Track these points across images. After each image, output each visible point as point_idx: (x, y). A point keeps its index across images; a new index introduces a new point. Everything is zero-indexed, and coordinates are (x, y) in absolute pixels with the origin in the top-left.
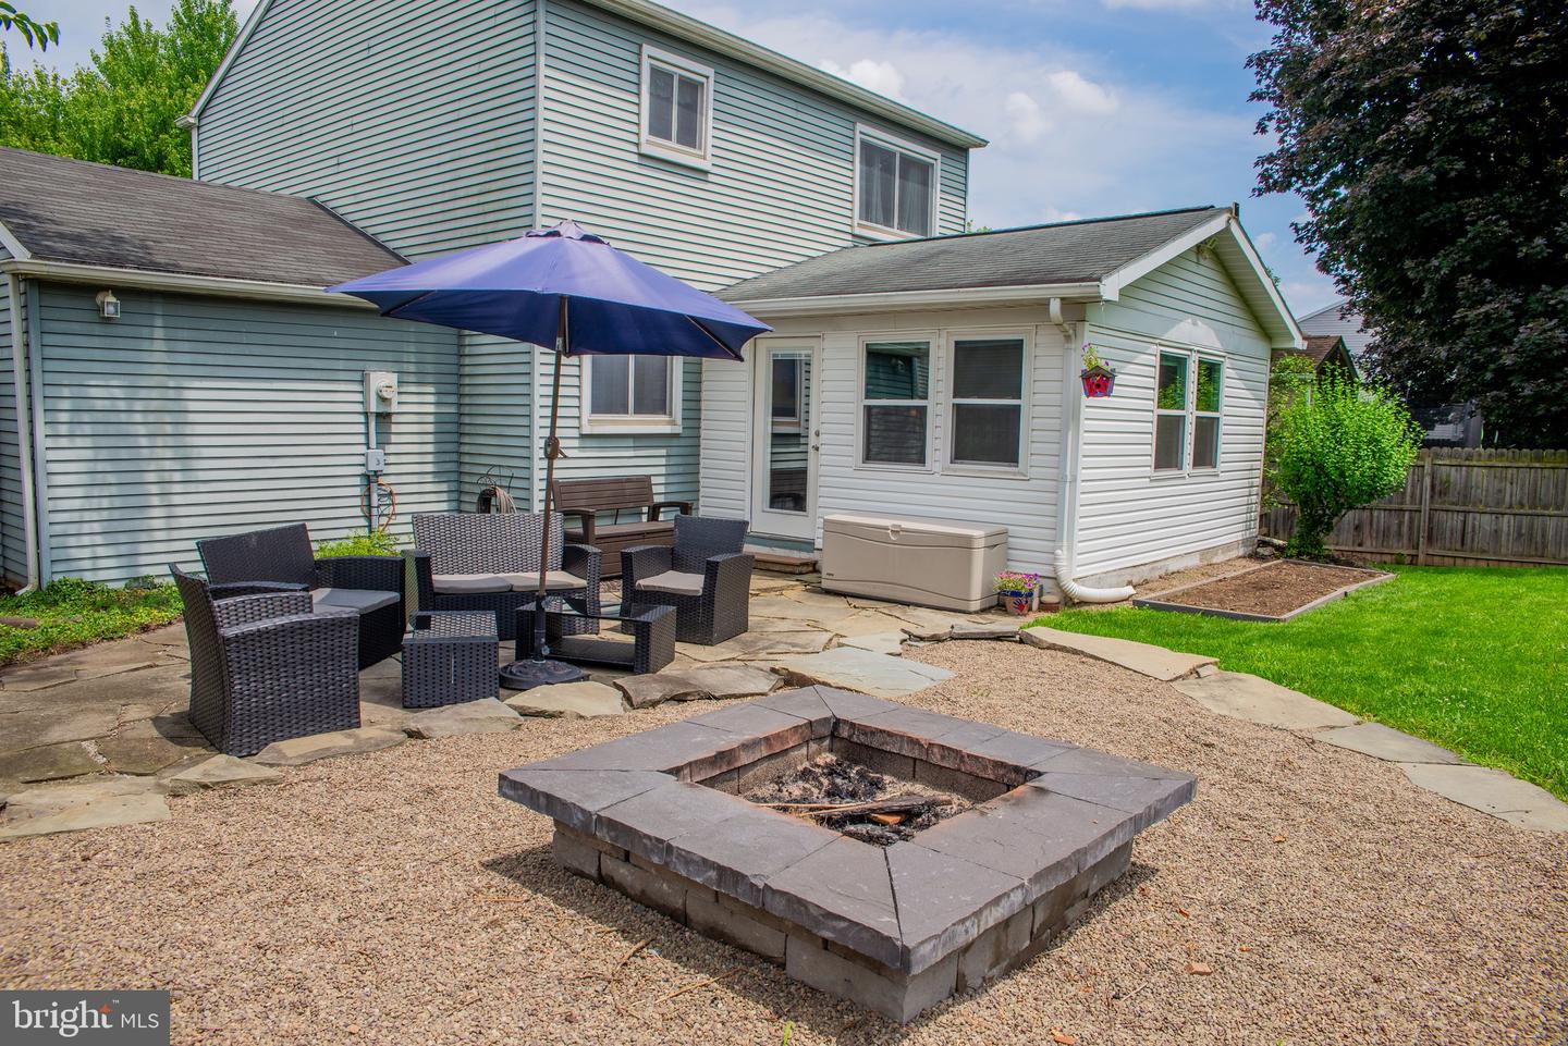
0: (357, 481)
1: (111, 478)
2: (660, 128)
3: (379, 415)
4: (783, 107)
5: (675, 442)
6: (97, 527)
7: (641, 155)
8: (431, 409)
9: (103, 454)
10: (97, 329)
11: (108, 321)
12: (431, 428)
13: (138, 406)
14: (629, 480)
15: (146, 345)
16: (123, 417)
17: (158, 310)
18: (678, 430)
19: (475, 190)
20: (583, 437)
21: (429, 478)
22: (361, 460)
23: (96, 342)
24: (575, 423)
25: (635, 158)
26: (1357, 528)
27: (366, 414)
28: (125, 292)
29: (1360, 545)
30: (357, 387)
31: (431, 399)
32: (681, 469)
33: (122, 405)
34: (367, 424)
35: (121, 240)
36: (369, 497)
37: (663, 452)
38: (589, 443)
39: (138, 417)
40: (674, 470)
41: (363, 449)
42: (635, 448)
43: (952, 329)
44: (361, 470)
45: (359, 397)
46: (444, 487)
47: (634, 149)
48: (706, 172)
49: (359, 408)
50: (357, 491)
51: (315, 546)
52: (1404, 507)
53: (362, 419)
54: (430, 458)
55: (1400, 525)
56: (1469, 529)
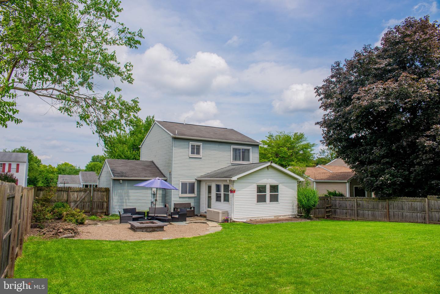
0: (150, 203)
1: (120, 201)
2: (193, 153)
3: (153, 194)
4: (216, 146)
5: (196, 198)
6: (118, 206)
7: (190, 157)
8: (161, 193)
9: (119, 198)
10: (120, 184)
11: (121, 183)
12: (161, 196)
13: (123, 192)
14: (187, 203)
15: (125, 186)
16: (122, 193)
17: (127, 182)
18: (196, 196)
19: (167, 163)
20: (180, 197)
21: (161, 203)
22: (151, 200)
23: (119, 186)
24: (178, 195)
25: (189, 158)
26: (346, 213)
27: (152, 194)
28: (123, 180)
29: (347, 217)
30: (151, 190)
31: (161, 192)
32: (197, 202)
33: (122, 192)
34: (152, 195)
35: (123, 173)
36: (152, 205)
37: (194, 199)
38: (180, 198)
39: (123, 193)
40: (195, 202)
41: (151, 198)
42: (189, 199)
43: (224, 183)
44: (151, 201)
45: (151, 192)
46: (163, 204)
47: (188, 156)
48: (201, 158)
49: (151, 193)
50: (150, 204)
51: (137, 210)
52: (353, 209)
53: (151, 194)
54: (161, 200)
55: (353, 212)
56: (364, 214)
